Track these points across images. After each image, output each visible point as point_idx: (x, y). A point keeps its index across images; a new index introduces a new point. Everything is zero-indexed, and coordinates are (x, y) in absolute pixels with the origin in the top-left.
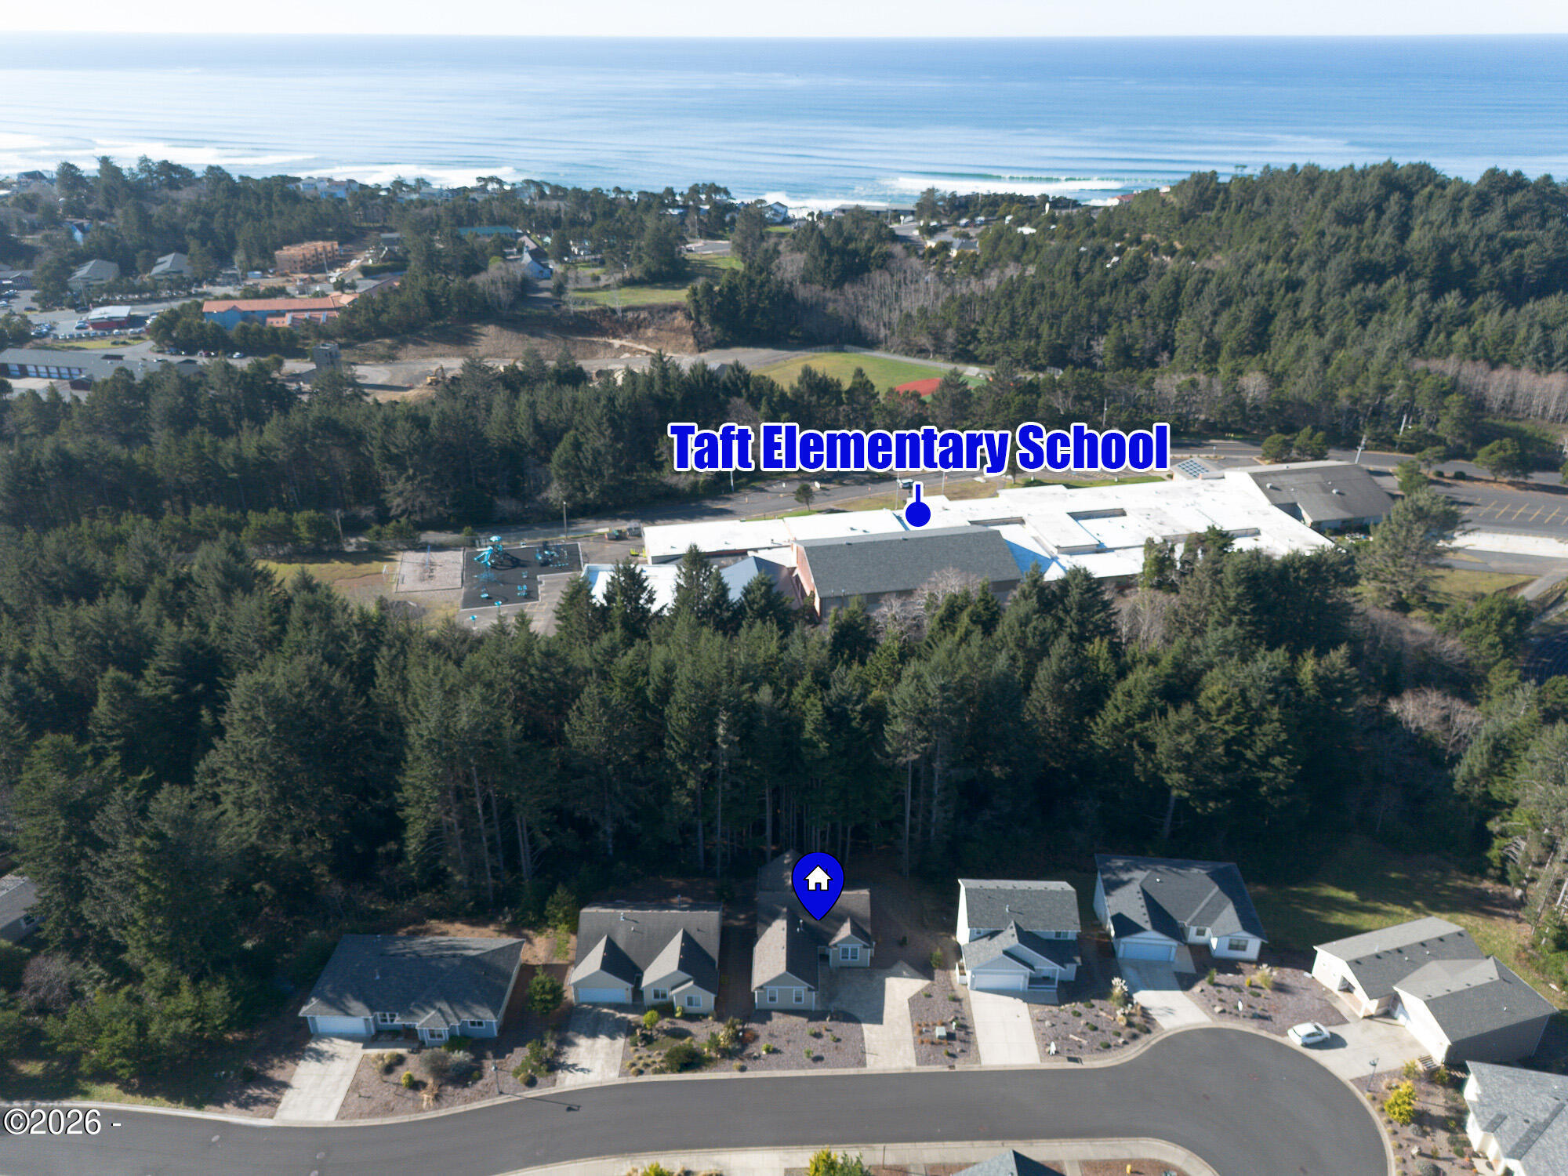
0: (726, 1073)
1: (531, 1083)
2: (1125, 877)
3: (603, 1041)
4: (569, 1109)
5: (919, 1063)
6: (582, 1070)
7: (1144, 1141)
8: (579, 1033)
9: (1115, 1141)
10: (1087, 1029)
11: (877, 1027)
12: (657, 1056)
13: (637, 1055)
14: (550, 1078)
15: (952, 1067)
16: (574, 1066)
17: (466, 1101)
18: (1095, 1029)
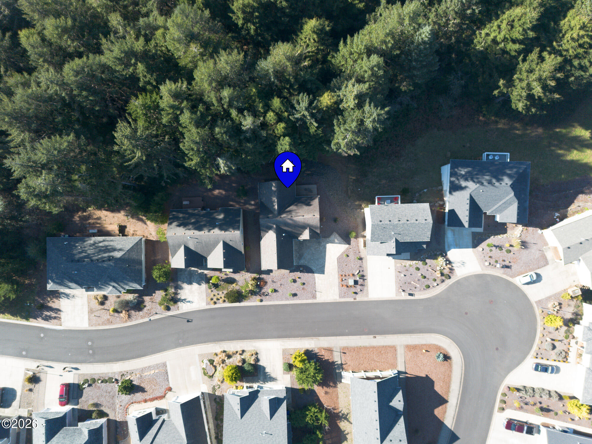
0: (253, 302)
1: (168, 309)
2: (463, 184)
3: (195, 285)
4: (188, 321)
5: (340, 297)
6: (189, 302)
7: (433, 335)
8: (183, 282)
9: (421, 335)
10: (421, 278)
11: (322, 275)
12: (221, 294)
13: (212, 294)
14: (176, 306)
15: (355, 299)
16: (185, 300)
17: (142, 317)
18: (425, 277)
